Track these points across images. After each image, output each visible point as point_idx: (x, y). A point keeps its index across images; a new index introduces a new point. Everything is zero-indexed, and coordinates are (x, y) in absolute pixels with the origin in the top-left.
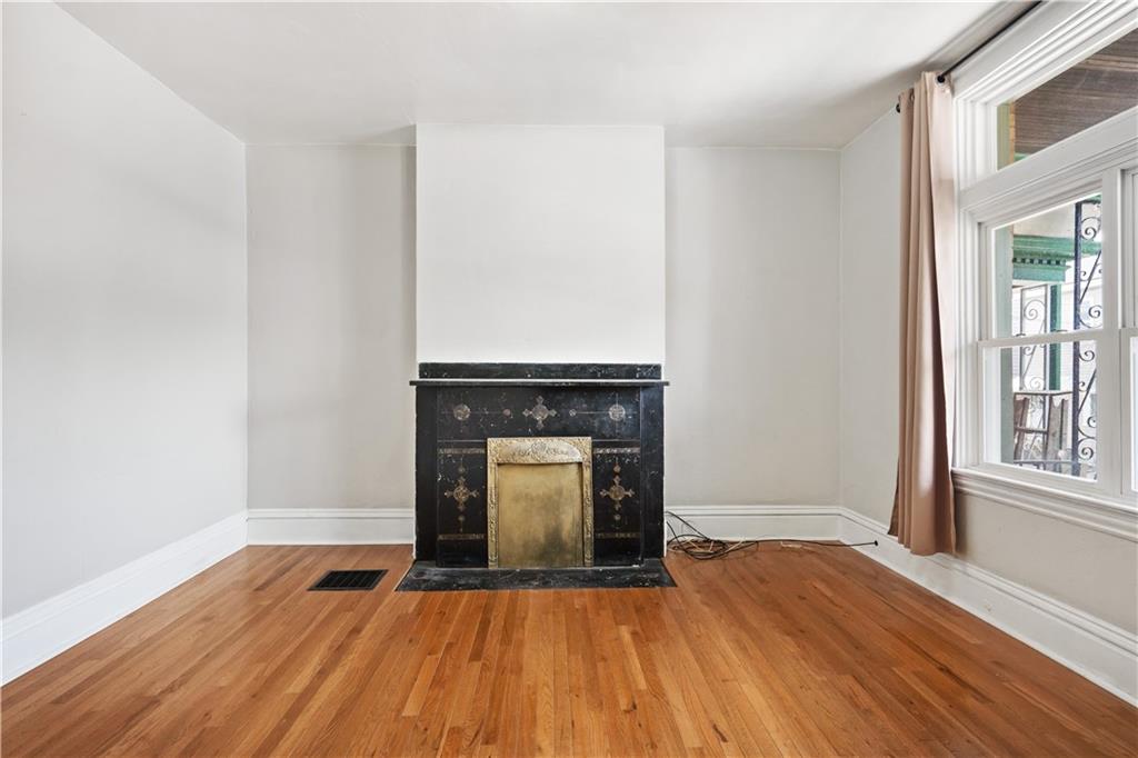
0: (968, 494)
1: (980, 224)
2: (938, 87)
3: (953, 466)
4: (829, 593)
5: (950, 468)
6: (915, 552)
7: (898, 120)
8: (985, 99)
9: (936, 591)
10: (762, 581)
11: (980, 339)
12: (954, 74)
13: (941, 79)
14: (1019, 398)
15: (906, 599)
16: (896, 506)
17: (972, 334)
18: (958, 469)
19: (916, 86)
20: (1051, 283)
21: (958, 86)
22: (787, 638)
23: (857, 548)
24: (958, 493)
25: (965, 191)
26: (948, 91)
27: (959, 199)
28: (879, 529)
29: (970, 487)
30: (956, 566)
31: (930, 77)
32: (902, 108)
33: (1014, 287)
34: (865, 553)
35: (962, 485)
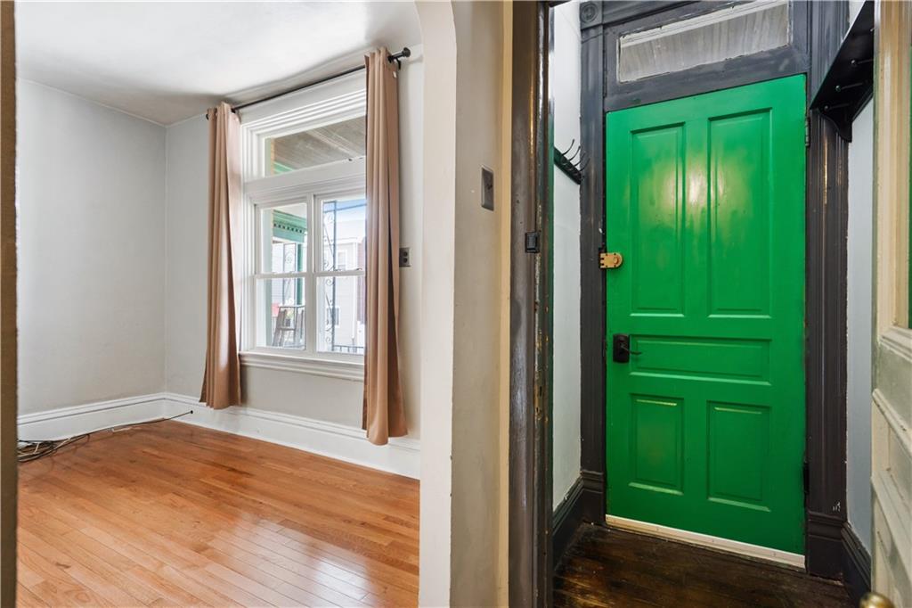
0: (249, 366)
1: (255, 205)
2: (232, 115)
3: (240, 350)
4: (156, 453)
5: (238, 352)
6: (218, 408)
7: (208, 124)
8: (259, 132)
9: (230, 431)
10: (96, 460)
11: (255, 273)
12: (241, 110)
13: (233, 111)
14: (282, 310)
15: (212, 441)
16: (205, 382)
17: (251, 270)
18: (243, 352)
19: (219, 108)
20: (298, 243)
21: (244, 118)
22: (122, 489)
23: (175, 419)
24: (243, 367)
25: (247, 183)
26: (237, 120)
27: (244, 187)
28: (193, 402)
29: (249, 362)
30: (242, 411)
31: (227, 107)
32: (210, 117)
33: (274, 242)
34: (183, 421)
35: (245, 362)
